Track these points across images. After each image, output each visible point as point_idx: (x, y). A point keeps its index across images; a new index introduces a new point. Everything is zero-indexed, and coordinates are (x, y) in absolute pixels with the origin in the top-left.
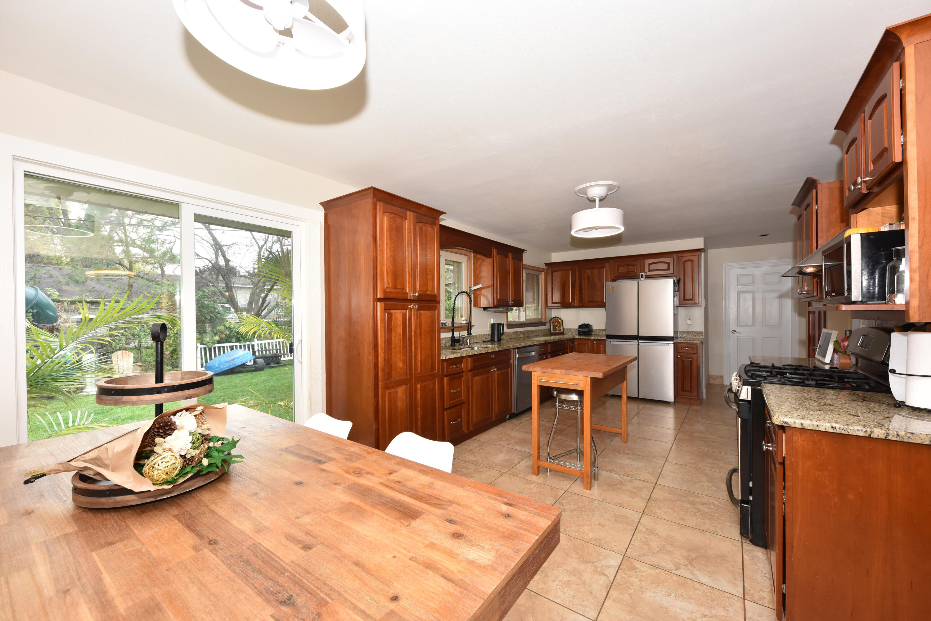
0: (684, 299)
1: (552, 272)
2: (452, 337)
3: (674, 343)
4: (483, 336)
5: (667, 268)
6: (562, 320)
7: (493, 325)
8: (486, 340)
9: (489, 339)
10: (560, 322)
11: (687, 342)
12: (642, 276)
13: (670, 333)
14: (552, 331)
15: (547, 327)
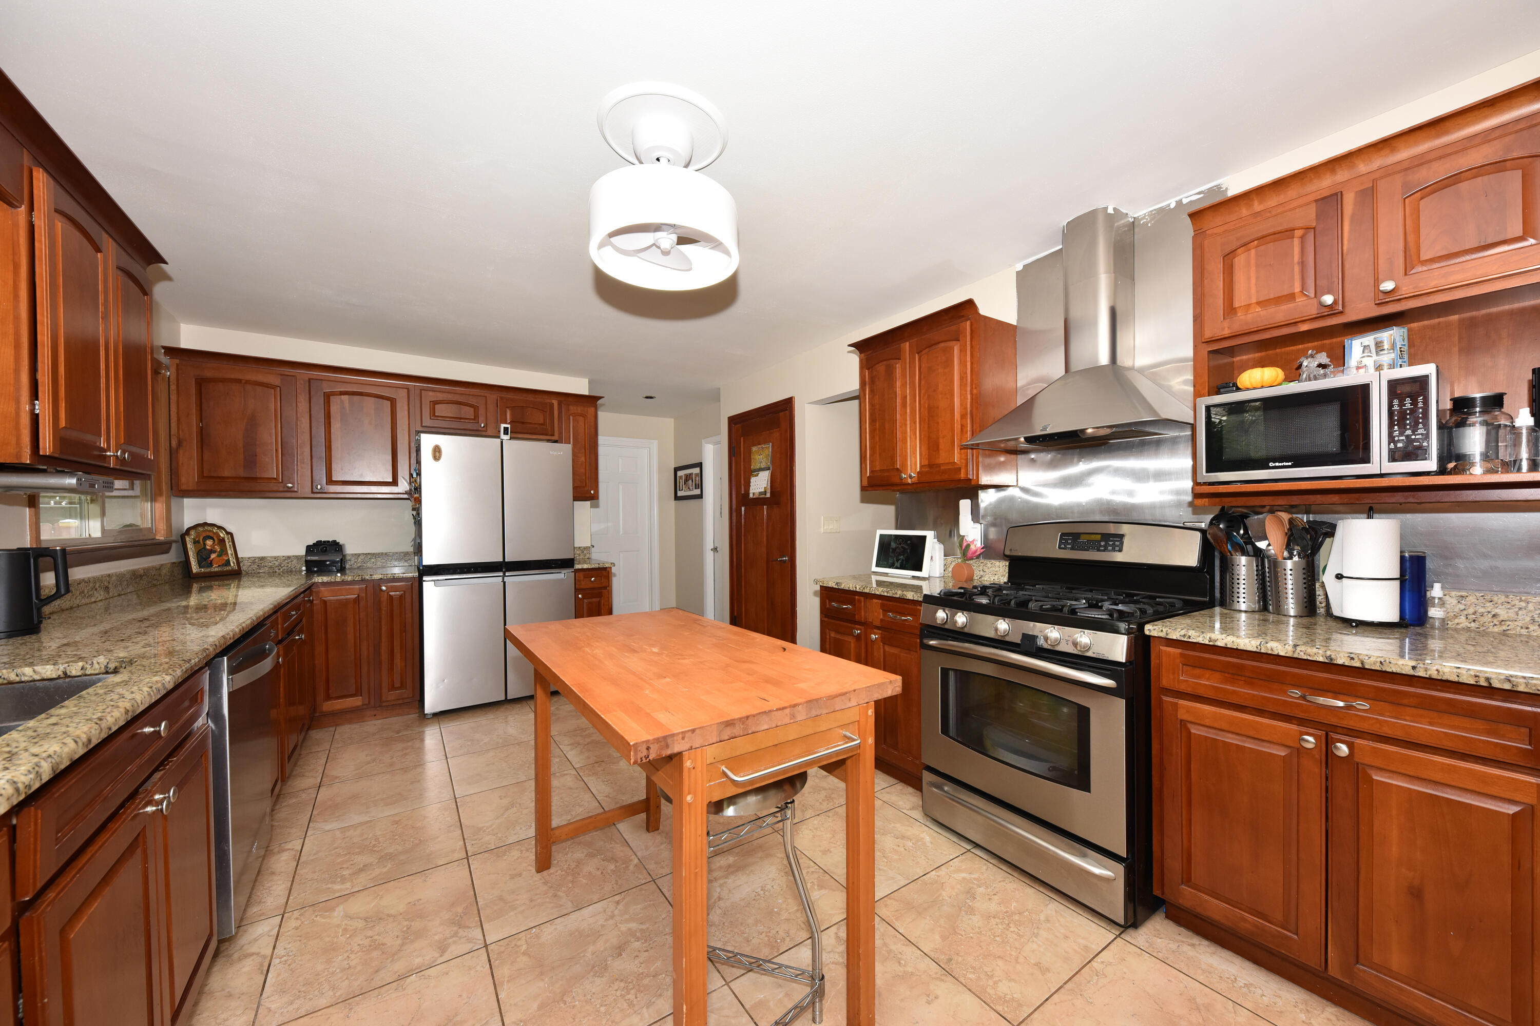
3: (574, 572)
5: (541, 422)
6: (229, 534)
11: (593, 566)
12: (506, 429)
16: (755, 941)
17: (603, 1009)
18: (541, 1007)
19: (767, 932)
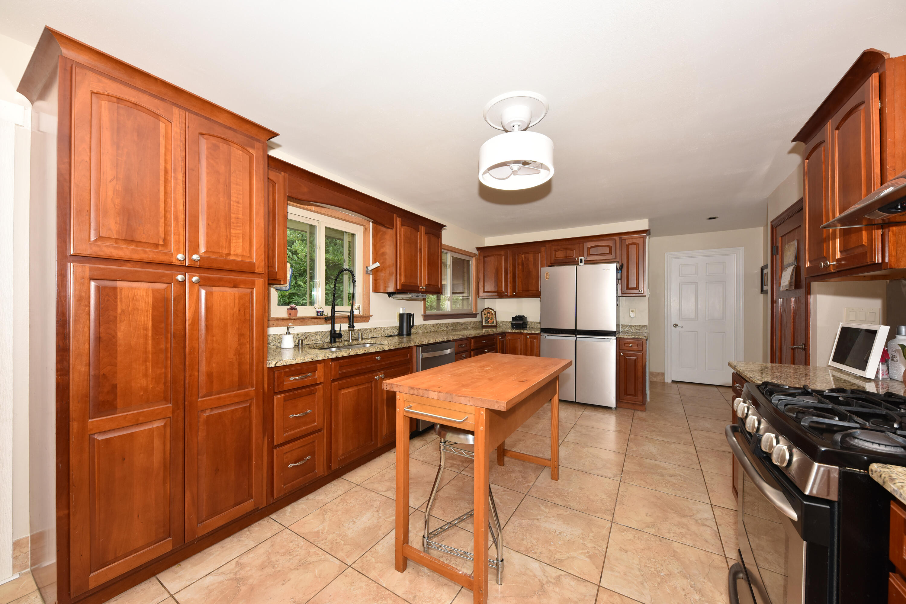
0: (628, 288)
1: (484, 257)
2: (331, 331)
3: (616, 339)
4: (388, 328)
5: (608, 252)
6: (495, 312)
7: (401, 316)
8: (391, 334)
9: (397, 332)
10: (492, 314)
11: (631, 337)
12: (581, 260)
13: (613, 328)
14: (484, 324)
15: (478, 318)
16: (525, 543)
17: (456, 511)
18: (447, 497)
19: (534, 545)
